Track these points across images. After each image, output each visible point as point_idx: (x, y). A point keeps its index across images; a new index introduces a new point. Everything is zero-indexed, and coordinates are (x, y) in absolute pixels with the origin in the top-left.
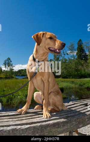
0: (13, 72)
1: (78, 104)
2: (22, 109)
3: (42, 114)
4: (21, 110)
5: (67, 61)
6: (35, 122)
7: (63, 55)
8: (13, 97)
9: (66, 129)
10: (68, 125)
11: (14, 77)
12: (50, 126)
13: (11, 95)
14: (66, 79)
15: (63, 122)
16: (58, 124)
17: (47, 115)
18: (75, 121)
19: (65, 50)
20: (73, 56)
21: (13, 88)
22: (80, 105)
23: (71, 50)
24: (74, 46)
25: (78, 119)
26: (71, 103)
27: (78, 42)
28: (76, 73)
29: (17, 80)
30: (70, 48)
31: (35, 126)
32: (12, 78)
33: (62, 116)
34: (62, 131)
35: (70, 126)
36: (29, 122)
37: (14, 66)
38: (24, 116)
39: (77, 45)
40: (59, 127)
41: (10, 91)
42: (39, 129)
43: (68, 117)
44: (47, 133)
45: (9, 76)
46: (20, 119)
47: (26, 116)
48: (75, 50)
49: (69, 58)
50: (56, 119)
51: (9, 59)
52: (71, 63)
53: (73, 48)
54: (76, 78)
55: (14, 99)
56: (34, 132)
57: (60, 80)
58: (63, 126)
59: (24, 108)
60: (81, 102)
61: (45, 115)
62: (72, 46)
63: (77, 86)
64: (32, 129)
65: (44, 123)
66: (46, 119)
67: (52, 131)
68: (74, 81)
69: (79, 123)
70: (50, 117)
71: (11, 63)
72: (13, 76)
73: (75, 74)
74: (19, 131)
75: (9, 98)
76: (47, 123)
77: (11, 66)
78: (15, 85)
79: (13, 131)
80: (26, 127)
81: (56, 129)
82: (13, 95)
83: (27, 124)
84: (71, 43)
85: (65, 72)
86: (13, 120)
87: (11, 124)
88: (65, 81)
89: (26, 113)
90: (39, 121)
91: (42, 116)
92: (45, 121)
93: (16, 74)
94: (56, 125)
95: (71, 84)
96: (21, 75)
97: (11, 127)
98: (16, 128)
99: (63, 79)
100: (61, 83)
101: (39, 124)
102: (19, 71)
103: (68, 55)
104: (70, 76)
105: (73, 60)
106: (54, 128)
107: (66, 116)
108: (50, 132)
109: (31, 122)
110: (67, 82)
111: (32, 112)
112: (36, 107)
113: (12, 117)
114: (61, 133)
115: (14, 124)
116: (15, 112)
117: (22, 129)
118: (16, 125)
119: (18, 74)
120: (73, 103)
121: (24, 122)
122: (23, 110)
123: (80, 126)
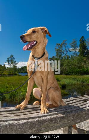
0: (16, 69)
1: (77, 100)
2: (21, 104)
3: (40, 110)
4: (20, 106)
5: (69, 58)
6: (32, 117)
7: (65, 52)
8: (16, 93)
9: (64, 124)
10: (66, 120)
11: (18, 74)
12: (47, 122)
13: (14, 92)
14: (68, 76)
15: (60, 117)
16: (55, 119)
17: (44, 111)
18: (72, 116)
19: (67, 47)
20: (76, 53)
21: (16, 85)
22: (79, 101)
23: (73, 47)
24: (76, 43)
25: (75, 114)
26: (70, 99)
27: (80, 39)
28: (79, 69)
29: (20, 77)
30: (72, 45)
31: (32, 121)
32: (16, 74)
33: (60, 112)
34: (59, 126)
35: (67, 121)
36: (26, 117)
37: (17, 64)
38: (22, 111)
39: (80, 42)
40: (56, 122)
41: (13, 87)
42: (36, 124)
43: (66, 112)
44: (44, 128)
45: (13, 73)
46: (18, 114)
47: (24, 111)
48: (78, 47)
49: (71, 55)
50: (53, 114)
51: (12, 56)
52: (73, 59)
53: (76, 44)
54: (78, 75)
55: (17, 96)
56: (31, 127)
57: (63, 77)
58: (60, 121)
59: (23, 104)
60: (80, 98)
61: (43, 110)
62: (74, 43)
63: (79, 83)
64: (29, 124)
65: (41, 119)
66: (44, 115)
67: (48, 126)
68: (76, 77)
69: (77, 118)
70: (47, 113)
71: (15, 60)
72: (16, 73)
73: (78, 71)
74: (16, 126)
75: (12, 94)
76: (44, 118)
77: (15, 63)
78: (18, 82)
79: (10, 126)
80: (23, 122)
81: (53, 124)
82: (16, 92)
83: (24, 119)
84: (73, 40)
85: (67, 69)
86: (12, 115)
87: (8, 119)
88: (67, 78)
89: (25, 108)
90: (36, 116)
91: (40, 111)
92: (43, 117)
93: (19, 71)
94: (53, 120)
95: (73, 81)
96: (24, 72)
97: (8, 122)
98: (13, 123)
99: (66, 76)
100: (63, 80)
101: (36, 119)
102: (22, 69)
103: (70, 52)
104: (72, 73)
105: (76, 57)
106: (51, 123)
107: (63, 111)
108: (47, 127)
109: (29, 117)
110: (69, 78)
111: (31, 107)
112: (35, 102)
113: (11, 112)
114: (58, 128)
115: (11, 119)
116: (14, 107)
117: (19, 124)
118: (13, 120)
119: (21, 71)
120: (72, 99)
121: (22, 117)
122: (22, 106)
123: (77, 122)
